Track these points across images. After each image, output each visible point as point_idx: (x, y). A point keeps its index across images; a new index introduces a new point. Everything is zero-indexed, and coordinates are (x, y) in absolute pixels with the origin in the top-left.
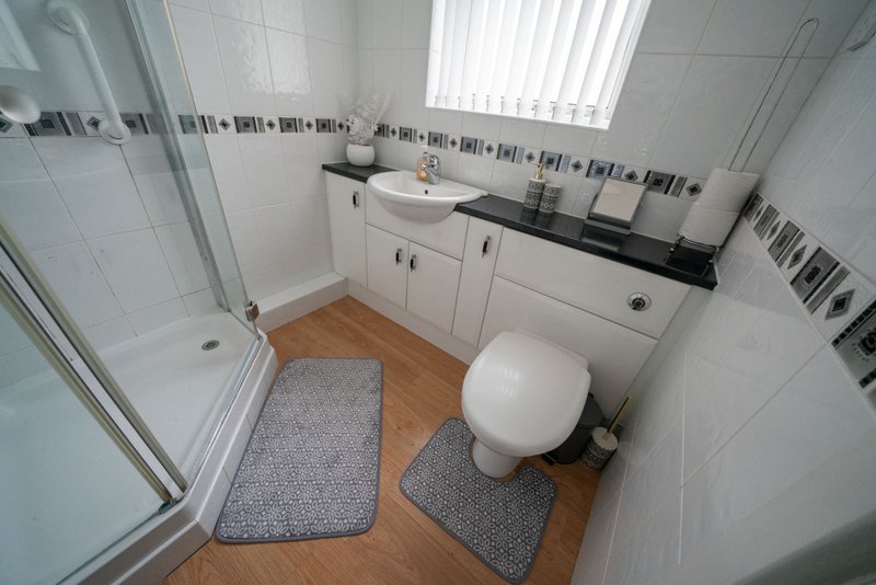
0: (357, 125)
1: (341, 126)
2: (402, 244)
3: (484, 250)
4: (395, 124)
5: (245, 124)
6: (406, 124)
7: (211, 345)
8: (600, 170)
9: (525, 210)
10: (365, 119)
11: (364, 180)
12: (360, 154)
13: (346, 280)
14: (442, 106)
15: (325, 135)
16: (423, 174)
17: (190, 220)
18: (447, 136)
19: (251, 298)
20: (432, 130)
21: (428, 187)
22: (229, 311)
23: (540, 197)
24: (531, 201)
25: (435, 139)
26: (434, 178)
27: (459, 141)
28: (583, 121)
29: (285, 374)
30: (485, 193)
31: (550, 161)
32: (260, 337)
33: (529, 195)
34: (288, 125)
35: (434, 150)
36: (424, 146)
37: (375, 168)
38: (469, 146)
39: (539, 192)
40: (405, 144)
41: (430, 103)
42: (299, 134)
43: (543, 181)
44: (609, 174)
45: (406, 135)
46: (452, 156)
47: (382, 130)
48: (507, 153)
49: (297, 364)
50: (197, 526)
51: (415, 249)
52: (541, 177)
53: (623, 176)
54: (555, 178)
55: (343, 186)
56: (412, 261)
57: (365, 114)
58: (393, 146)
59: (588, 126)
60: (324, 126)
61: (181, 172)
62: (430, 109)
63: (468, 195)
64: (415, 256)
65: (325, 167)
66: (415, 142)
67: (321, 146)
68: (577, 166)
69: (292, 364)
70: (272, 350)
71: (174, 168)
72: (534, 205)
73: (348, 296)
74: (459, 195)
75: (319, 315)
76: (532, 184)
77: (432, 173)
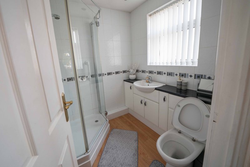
0: (131, 71)
1: (128, 71)
2: (143, 99)
3: (164, 100)
4: (140, 69)
5: (109, 74)
6: (143, 69)
7: (97, 121)
8: (199, 77)
9: (177, 89)
10: (134, 70)
11: (133, 83)
12: (132, 77)
13: (128, 108)
14: (152, 65)
15: (125, 74)
16: (147, 81)
17: (97, 93)
18: (153, 71)
19: (106, 110)
20: (149, 70)
21: (149, 84)
22: (101, 114)
23: (181, 85)
24: (179, 86)
25: (151, 72)
26: (150, 82)
27: (156, 72)
28: (190, 65)
29: (112, 132)
30: (165, 85)
31: (182, 75)
32: (107, 120)
33: (178, 85)
34: (117, 73)
35: (150, 75)
36: (147, 74)
37: (136, 80)
38: (159, 73)
39: (181, 84)
40: (143, 74)
41: (149, 64)
42: (119, 74)
43: (181, 81)
44: (202, 78)
45: (143, 72)
46: (155, 76)
47: (137, 71)
48: (170, 74)
49: (115, 130)
50: (90, 162)
51: (146, 100)
52: (180, 80)
53: (206, 78)
54: (185, 80)
55: (128, 84)
56: (145, 103)
57: (133, 68)
58: (140, 75)
59: (192, 66)
60: (124, 72)
61: (97, 83)
62: (149, 66)
63: (159, 85)
64: (146, 102)
65: (124, 80)
66: (146, 73)
67: (123, 76)
68: (191, 76)
69: (113, 130)
70: (109, 124)
71: (96, 83)
72: (180, 87)
73: (129, 113)
74: (157, 85)
75: (121, 117)
76: (178, 82)
77: (149, 80)
